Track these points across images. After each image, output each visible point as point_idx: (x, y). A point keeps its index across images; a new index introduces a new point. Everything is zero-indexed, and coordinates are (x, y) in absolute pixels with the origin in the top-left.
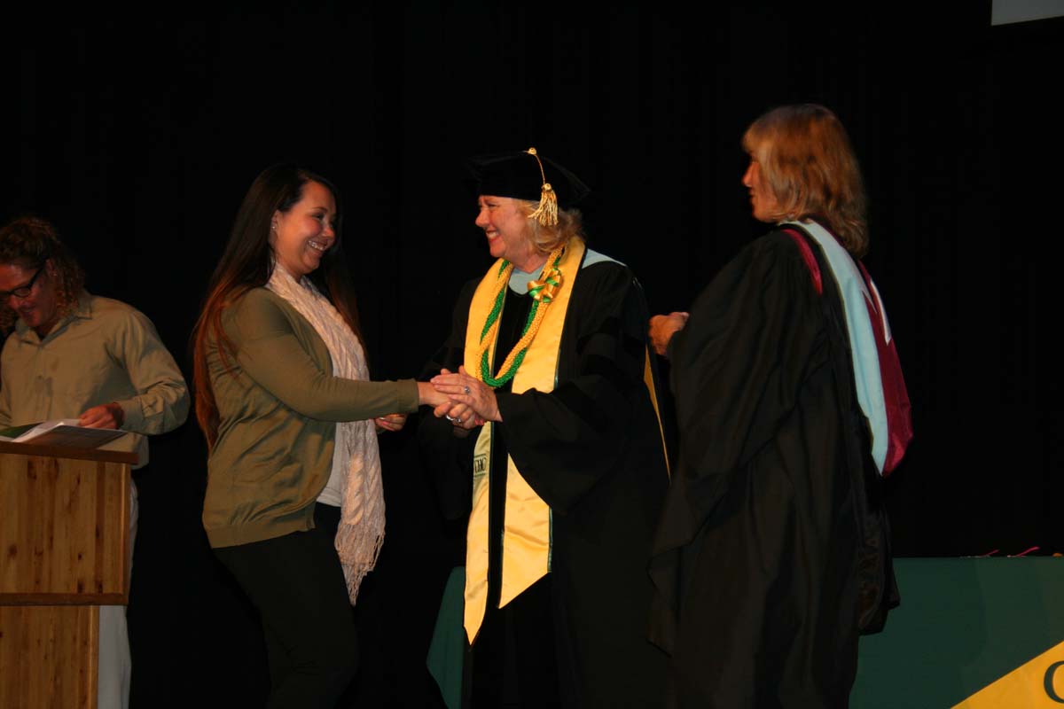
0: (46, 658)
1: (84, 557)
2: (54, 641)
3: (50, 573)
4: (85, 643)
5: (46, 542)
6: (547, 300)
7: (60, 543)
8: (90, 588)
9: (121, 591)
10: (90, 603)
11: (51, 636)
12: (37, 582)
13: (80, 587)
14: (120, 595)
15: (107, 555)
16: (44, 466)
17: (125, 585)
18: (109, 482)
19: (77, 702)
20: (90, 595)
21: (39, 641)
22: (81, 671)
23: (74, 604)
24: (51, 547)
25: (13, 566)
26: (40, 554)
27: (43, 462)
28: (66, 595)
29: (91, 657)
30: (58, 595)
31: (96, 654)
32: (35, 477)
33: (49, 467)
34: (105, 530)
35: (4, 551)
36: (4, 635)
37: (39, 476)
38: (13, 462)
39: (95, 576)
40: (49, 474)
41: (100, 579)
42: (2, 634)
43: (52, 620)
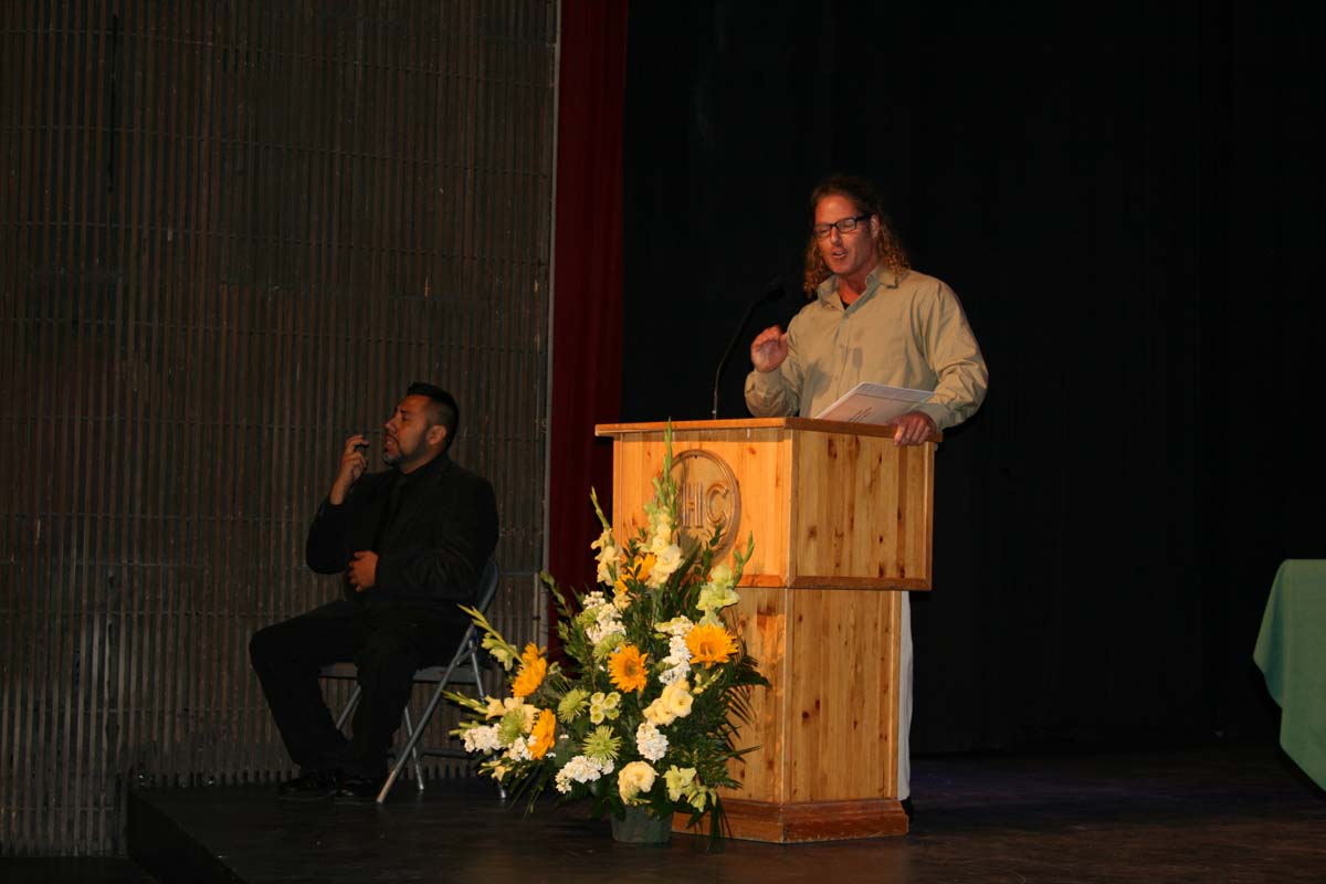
0: (846, 643)
1: (884, 539)
2: (855, 627)
3: (851, 556)
4: (887, 630)
5: (846, 522)
7: (861, 525)
8: (891, 573)
9: (924, 578)
10: (892, 588)
11: (852, 620)
12: (838, 565)
13: (882, 572)
14: (923, 581)
15: (909, 539)
16: (845, 446)
17: (928, 570)
18: (911, 461)
19: (878, 690)
20: (891, 579)
21: (839, 627)
22: (882, 659)
23: (874, 589)
24: (852, 527)
25: (813, 546)
26: (842, 536)
27: (843, 440)
28: (866, 579)
29: (892, 644)
30: (859, 580)
31: (898, 643)
32: (836, 456)
33: (850, 445)
34: (907, 512)
35: (804, 533)
36: (804, 619)
37: (840, 455)
38: (813, 440)
39: (897, 560)
40: (850, 452)
41: (901, 563)
42: (801, 619)
43: (852, 606)
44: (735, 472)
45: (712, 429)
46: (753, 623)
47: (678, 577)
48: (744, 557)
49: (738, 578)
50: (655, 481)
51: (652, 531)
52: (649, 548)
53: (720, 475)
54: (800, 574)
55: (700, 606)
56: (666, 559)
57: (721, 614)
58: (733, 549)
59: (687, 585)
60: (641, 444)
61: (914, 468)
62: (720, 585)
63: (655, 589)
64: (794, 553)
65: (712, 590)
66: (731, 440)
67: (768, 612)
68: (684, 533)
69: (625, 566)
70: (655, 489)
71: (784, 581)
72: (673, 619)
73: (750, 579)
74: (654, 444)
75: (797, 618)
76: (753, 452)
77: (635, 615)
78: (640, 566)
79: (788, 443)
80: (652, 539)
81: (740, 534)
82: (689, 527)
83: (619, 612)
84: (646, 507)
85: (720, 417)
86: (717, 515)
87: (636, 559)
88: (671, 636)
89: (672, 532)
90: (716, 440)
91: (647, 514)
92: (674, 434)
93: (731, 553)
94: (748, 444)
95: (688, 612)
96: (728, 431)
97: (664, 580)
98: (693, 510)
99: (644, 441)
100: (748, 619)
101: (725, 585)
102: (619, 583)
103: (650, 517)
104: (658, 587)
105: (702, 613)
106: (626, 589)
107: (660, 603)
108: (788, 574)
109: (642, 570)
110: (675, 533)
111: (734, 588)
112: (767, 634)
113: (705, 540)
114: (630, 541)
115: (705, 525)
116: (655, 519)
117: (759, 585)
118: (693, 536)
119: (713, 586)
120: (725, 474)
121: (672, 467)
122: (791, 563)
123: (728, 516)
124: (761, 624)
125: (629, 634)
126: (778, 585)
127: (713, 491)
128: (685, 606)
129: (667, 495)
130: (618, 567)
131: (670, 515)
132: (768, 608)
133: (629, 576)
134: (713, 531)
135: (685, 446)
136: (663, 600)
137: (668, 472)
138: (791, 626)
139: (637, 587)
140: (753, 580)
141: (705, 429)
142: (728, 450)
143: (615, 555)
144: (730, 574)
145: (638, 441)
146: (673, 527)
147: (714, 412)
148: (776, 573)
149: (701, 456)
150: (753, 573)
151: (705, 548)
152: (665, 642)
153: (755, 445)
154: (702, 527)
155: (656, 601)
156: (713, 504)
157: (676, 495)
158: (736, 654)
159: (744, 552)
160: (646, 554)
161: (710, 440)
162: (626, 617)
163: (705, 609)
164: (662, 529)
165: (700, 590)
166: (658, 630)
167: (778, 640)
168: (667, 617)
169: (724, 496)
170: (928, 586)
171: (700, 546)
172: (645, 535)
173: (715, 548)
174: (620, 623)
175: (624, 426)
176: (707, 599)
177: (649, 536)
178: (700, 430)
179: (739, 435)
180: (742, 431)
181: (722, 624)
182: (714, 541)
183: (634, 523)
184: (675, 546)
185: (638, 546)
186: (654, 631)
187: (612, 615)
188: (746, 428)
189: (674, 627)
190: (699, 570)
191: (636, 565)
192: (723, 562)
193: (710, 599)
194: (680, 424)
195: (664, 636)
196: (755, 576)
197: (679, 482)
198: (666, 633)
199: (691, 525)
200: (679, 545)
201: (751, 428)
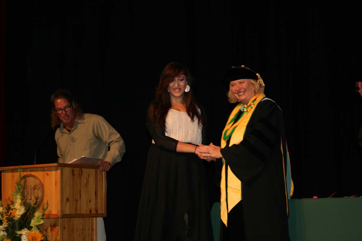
0: (80, 235)
1: (91, 201)
2: (82, 230)
3: (80, 207)
4: (92, 230)
5: (79, 196)
6: (248, 112)
7: (84, 197)
8: (94, 212)
9: (104, 213)
10: (94, 217)
11: (81, 228)
12: (76, 210)
13: (90, 212)
14: (104, 214)
15: (99, 201)
16: (78, 172)
17: (105, 210)
18: (99, 176)
20: (93, 214)
21: (77, 230)
22: (91, 240)
23: (89, 217)
24: (80, 198)
25: (68, 204)
26: (77, 200)
27: (77, 170)
28: (86, 214)
29: (94, 235)
30: (83, 214)
32: (75, 175)
33: (79, 171)
34: (98, 192)
35: (64, 200)
36: (66, 228)
37: (76, 175)
38: (67, 170)
39: (95, 207)
40: (79, 174)
41: (97, 209)
42: (65, 228)
43: (81, 223)
44: (42, 181)
45: (35, 168)
46: (49, 230)
47: (23, 216)
48: (45, 208)
49: (43, 215)
50: (16, 185)
51: (15, 201)
52: (14, 207)
53: (37, 182)
54: (64, 213)
55: (32, 225)
56: (20, 210)
57: (38, 227)
58: (42, 206)
59: (27, 219)
60: (11, 173)
61: (100, 178)
62: (37, 218)
63: (16, 220)
64: (62, 206)
65: (35, 219)
66: (41, 171)
67: (54, 226)
68: (25, 201)
69: (6, 213)
70: (16, 187)
71: (58, 215)
72: (22, 230)
73: (47, 216)
74: (15, 173)
75: (63, 227)
76: (47, 174)
77: (10, 229)
78: (11, 213)
79: (59, 171)
80: (15, 204)
81: (44, 201)
82: (27, 200)
83: (4, 228)
84: (13, 194)
85: (37, 164)
86: (36, 195)
87: (10, 211)
88: (22, 235)
89: (22, 201)
90: (36, 171)
91: (13, 196)
92: (22, 170)
93: (41, 207)
94: (46, 172)
95: (28, 227)
96: (40, 168)
97: (19, 217)
98: (28, 194)
99: (12, 172)
100: (47, 229)
101: (39, 218)
102: (4, 218)
103: (14, 197)
104: (17, 219)
105: (32, 227)
106: (7, 221)
107: (18, 225)
108: (60, 214)
109: (12, 214)
110: (23, 202)
111: (42, 219)
112: (53, 233)
113: (32, 204)
114: (8, 205)
115: (32, 199)
116: (16, 197)
117: (51, 217)
118: (29, 202)
119: (36, 218)
120: (39, 182)
121: (21, 180)
122: (61, 210)
123: (40, 195)
124: (52, 230)
125: (8, 235)
126: (56, 217)
127: (35, 188)
128: (27, 225)
129: (19, 189)
130: (4, 213)
131: (21, 196)
132: (54, 225)
133: (7, 216)
134: (35, 200)
135: (25, 173)
136: (19, 224)
137: (20, 182)
138: (61, 230)
139: (10, 220)
140: (48, 216)
141: (32, 168)
142: (39, 174)
143: (3, 209)
144: (41, 214)
145: (10, 172)
146: (22, 200)
147: (35, 162)
148: (56, 213)
149: (31, 176)
150: (48, 213)
151: (32, 206)
152: (20, 237)
153: (48, 172)
154: (31, 199)
155: (17, 224)
156: (35, 192)
157: (23, 189)
158: (44, 240)
159: (46, 206)
160: (13, 209)
161: (33, 171)
162: (7, 230)
163: (33, 226)
164: (19, 201)
165: (31, 220)
166: (18, 233)
167: (57, 235)
168: (21, 229)
169: (38, 189)
170: (106, 216)
171: (31, 206)
172: (13, 203)
173: (36, 206)
174: (5, 232)
175: (5, 167)
176: (33, 223)
177: (14, 203)
178: (30, 168)
179: (43, 169)
180: (44, 168)
181: (39, 231)
182: (35, 204)
183: (9, 199)
184: (23, 206)
185: (10, 206)
186: (16, 234)
187: (2, 229)
188: (45, 167)
189: (23, 232)
190: (31, 213)
191: (10, 213)
192: (39, 211)
193: (34, 223)
194: (24, 166)
195: (20, 235)
196: (49, 214)
197: (23, 185)
198: (20, 234)
199: (28, 199)
200: (24, 205)
201: (47, 167)
